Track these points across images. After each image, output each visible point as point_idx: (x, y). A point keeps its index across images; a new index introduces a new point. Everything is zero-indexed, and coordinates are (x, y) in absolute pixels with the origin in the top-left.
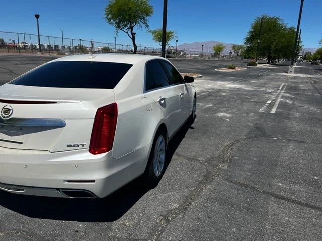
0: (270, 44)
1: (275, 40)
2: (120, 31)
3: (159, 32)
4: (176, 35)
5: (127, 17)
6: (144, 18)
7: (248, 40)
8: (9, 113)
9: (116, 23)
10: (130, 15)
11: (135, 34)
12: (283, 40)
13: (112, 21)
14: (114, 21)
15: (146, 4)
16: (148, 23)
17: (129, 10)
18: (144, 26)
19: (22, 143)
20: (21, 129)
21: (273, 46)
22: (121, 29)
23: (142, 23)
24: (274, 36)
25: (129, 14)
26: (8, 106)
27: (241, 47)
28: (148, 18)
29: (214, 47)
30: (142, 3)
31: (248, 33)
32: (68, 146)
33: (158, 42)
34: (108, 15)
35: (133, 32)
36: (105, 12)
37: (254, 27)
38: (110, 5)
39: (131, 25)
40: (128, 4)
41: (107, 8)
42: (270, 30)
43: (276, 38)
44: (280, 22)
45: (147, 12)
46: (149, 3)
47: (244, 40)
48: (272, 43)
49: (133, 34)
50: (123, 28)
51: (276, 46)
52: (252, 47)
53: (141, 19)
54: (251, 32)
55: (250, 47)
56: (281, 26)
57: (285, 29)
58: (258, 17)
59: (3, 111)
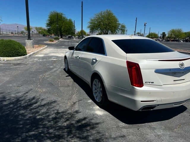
1: (63, 25)
7: (48, 25)
12: (67, 25)
19: (184, 79)
20: (183, 73)
21: (62, 29)
24: (62, 23)
26: (181, 62)
31: (47, 20)
44: (63, 16)
48: (62, 27)
51: (64, 29)
54: (49, 20)
55: (50, 28)
56: (64, 18)
57: (67, 20)
58: (52, 12)
59: (180, 65)
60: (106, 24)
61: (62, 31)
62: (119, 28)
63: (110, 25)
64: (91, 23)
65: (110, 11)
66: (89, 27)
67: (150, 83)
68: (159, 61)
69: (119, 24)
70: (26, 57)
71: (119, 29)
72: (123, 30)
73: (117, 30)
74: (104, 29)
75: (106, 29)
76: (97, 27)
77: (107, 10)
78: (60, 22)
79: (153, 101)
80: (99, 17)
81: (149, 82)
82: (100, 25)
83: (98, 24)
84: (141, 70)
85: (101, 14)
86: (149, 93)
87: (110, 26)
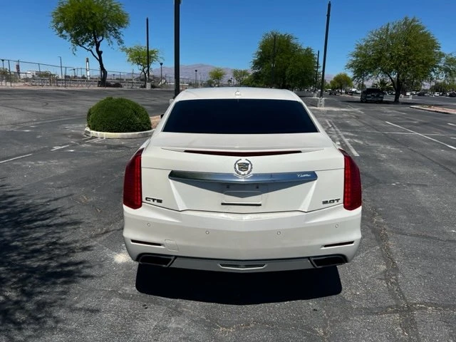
0: (285, 70)
1: (289, 64)
2: (78, 47)
3: (135, 50)
4: (161, 56)
5: (90, 28)
6: (115, 30)
7: (257, 64)
8: (247, 168)
9: (71, 35)
10: (94, 25)
11: (102, 52)
12: (299, 64)
13: (64, 32)
14: (67, 32)
15: (118, 9)
16: (122, 38)
17: (91, 18)
18: (115, 41)
19: (260, 205)
20: (258, 188)
21: (287, 72)
22: (80, 46)
23: (112, 37)
24: (288, 59)
25: (92, 24)
26: (243, 160)
27: (245, 73)
28: (120, 30)
29: (211, 73)
30: (111, 7)
31: (256, 54)
32: (325, 202)
33: (135, 65)
34: (57, 23)
35: (100, 50)
36: (52, 19)
37: (263, 47)
38: (60, 9)
39: (95, 38)
40: (90, 8)
41: (56, 14)
42: (282, 51)
43: (291, 61)
44: (293, 41)
45: (120, 21)
46: (122, 9)
47: (252, 63)
48: (286, 67)
49: (100, 53)
50: (83, 43)
51: (291, 72)
52: (262, 73)
53: (110, 31)
54: (260, 53)
55: (260, 72)
56: (295, 47)
57: (300, 50)
58: (267, 34)
59: (237, 166)
60: (400, 56)
61: (285, 77)
62: (440, 65)
63: (411, 57)
64: (357, 56)
65: (413, 20)
66: (351, 66)
67: (156, 201)
68: (186, 151)
69: (442, 55)
70: (147, 133)
71: (440, 68)
72: (450, 72)
73: (433, 71)
74: (390, 71)
75: (397, 69)
76: (371, 64)
77: (406, 19)
78: (283, 57)
79: (159, 245)
80: (381, 38)
81: (154, 200)
82: (379, 59)
83: (376, 57)
84: (142, 169)
85: (388, 30)
86: (147, 225)
87: (411, 60)
